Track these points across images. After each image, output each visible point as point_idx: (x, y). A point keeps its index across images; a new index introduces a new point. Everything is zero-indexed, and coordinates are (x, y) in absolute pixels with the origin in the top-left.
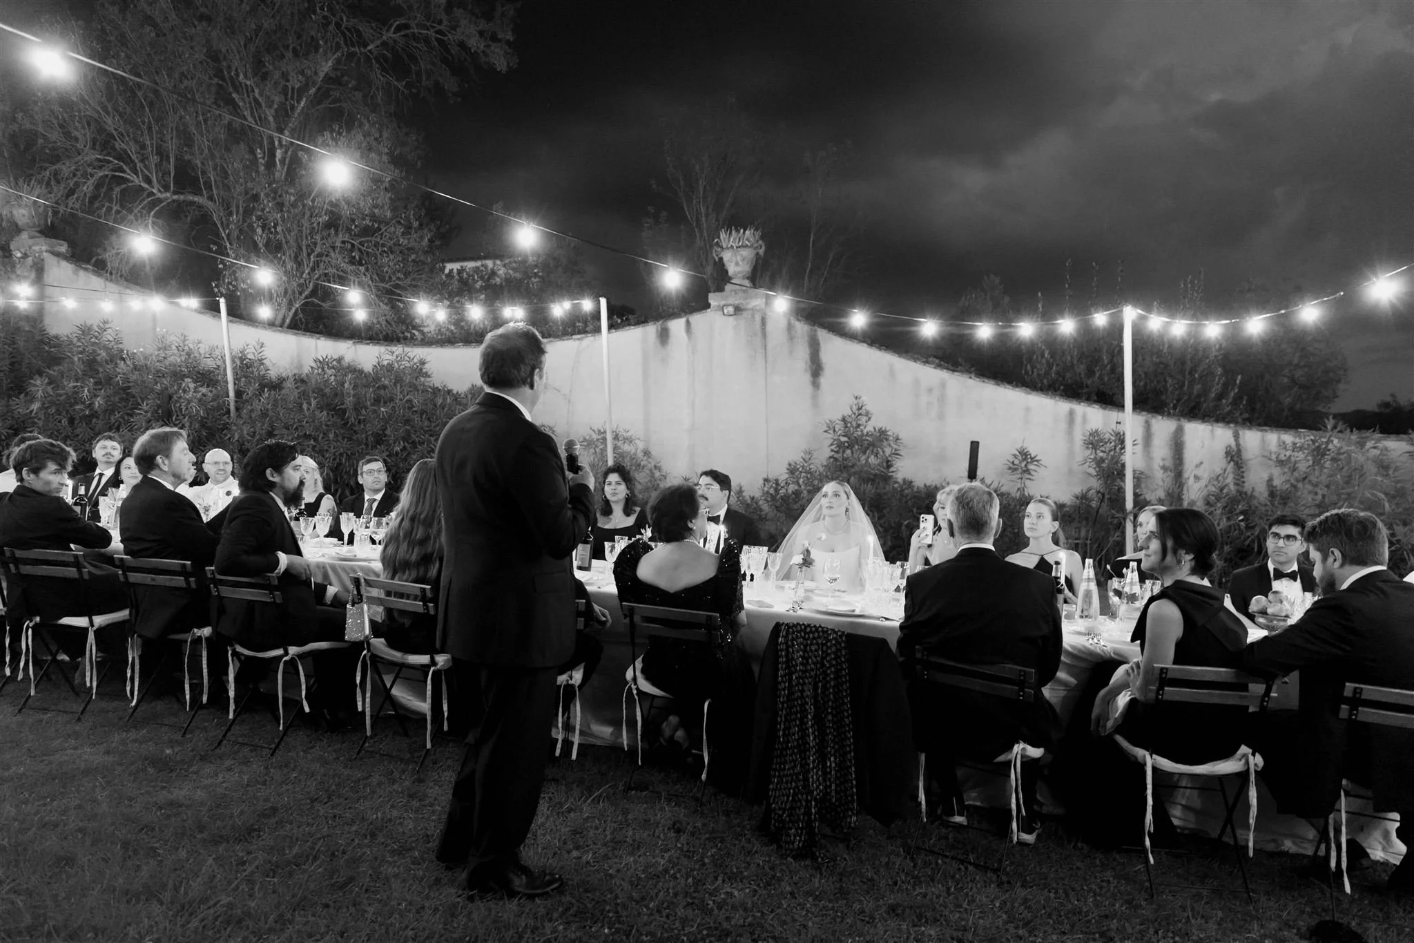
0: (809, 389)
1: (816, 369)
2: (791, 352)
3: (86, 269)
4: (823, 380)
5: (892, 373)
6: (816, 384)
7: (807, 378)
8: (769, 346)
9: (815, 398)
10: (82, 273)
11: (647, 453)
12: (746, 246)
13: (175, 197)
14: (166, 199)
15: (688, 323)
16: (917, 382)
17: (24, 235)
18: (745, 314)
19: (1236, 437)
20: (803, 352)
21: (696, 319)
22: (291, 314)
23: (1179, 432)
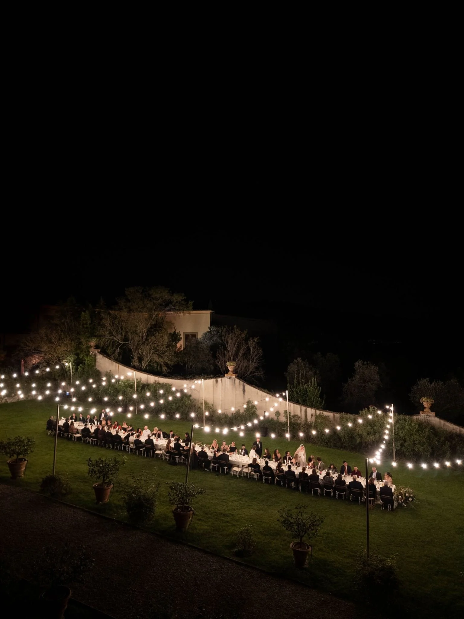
0: (243, 395)
1: (244, 391)
2: (240, 387)
3: (105, 357)
4: (245, 393)
5: (257, 393)
6: (244, 394)
7: (242, 392)
8: (236, 385)
9: (244, 396)
10: (104, 357)
11: (213, 405)
12: (232, 366)
13: (123, 343)
14: (122, 343)
15: (221, 379)
16: (262, 395)
17: (93, 348)
18: (232, 379)
19: (315, 411)
20: (242, 387)
21: (223, 379)
22: (145, 366)
23: (306, 409)
